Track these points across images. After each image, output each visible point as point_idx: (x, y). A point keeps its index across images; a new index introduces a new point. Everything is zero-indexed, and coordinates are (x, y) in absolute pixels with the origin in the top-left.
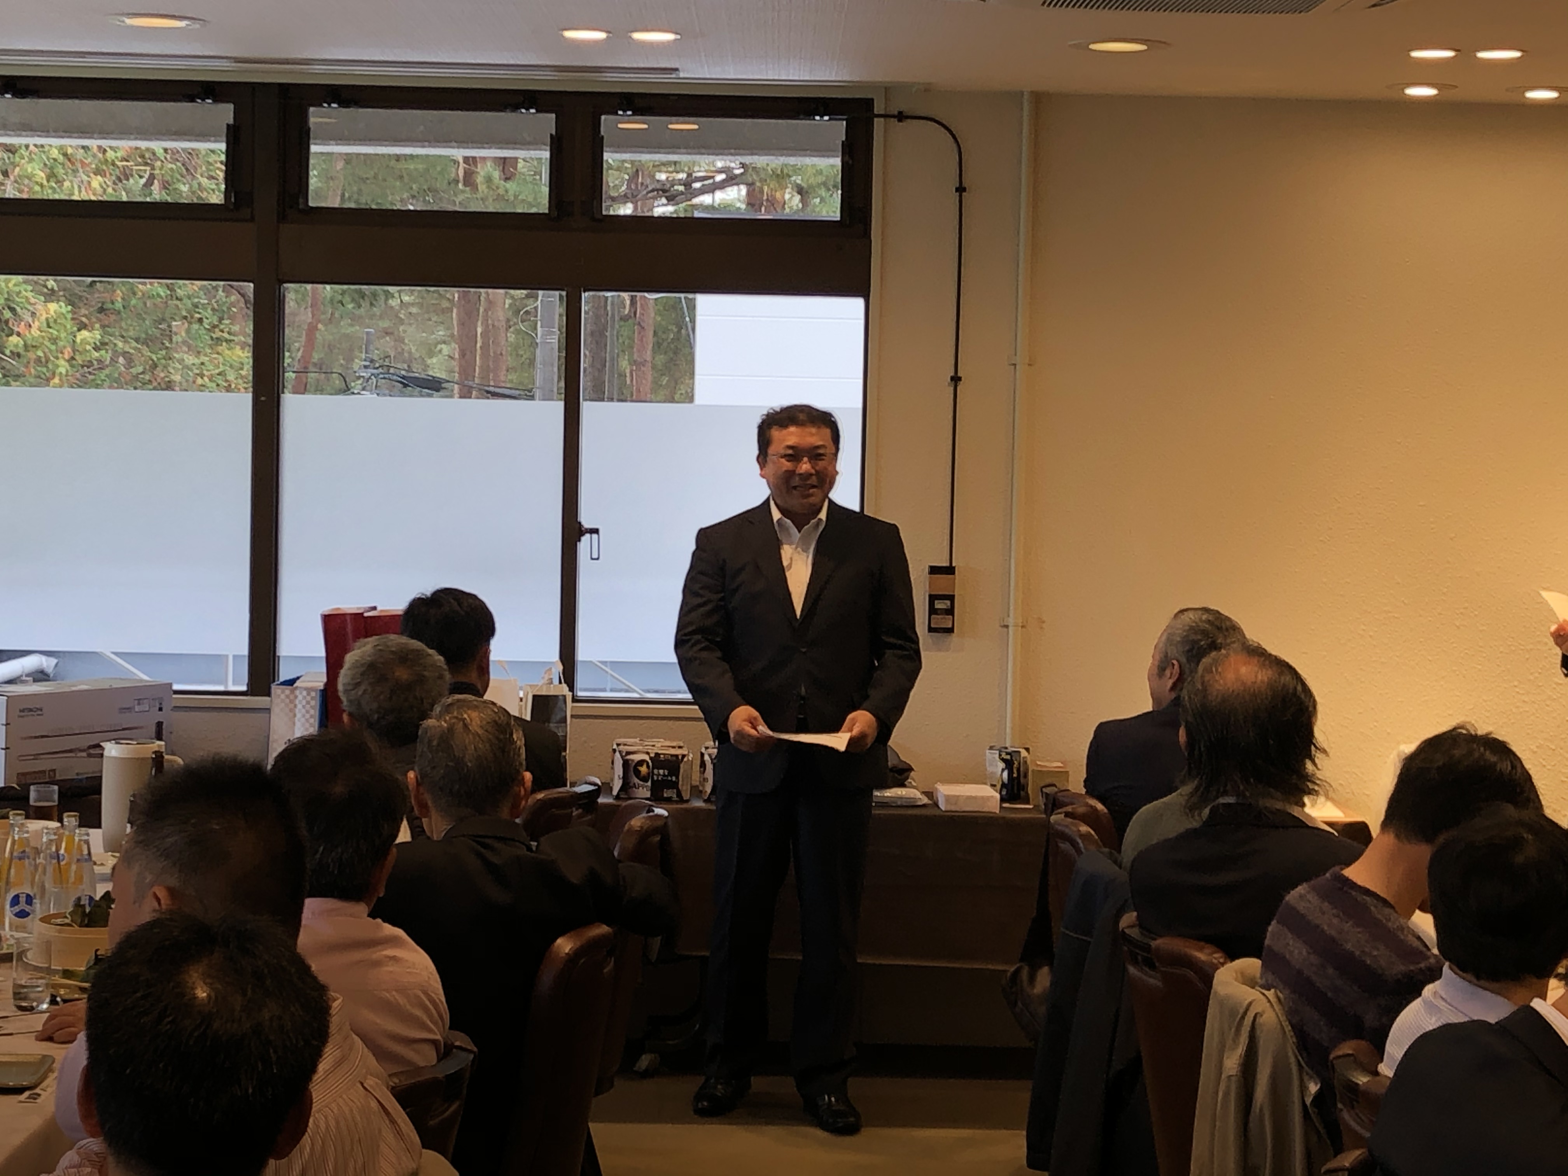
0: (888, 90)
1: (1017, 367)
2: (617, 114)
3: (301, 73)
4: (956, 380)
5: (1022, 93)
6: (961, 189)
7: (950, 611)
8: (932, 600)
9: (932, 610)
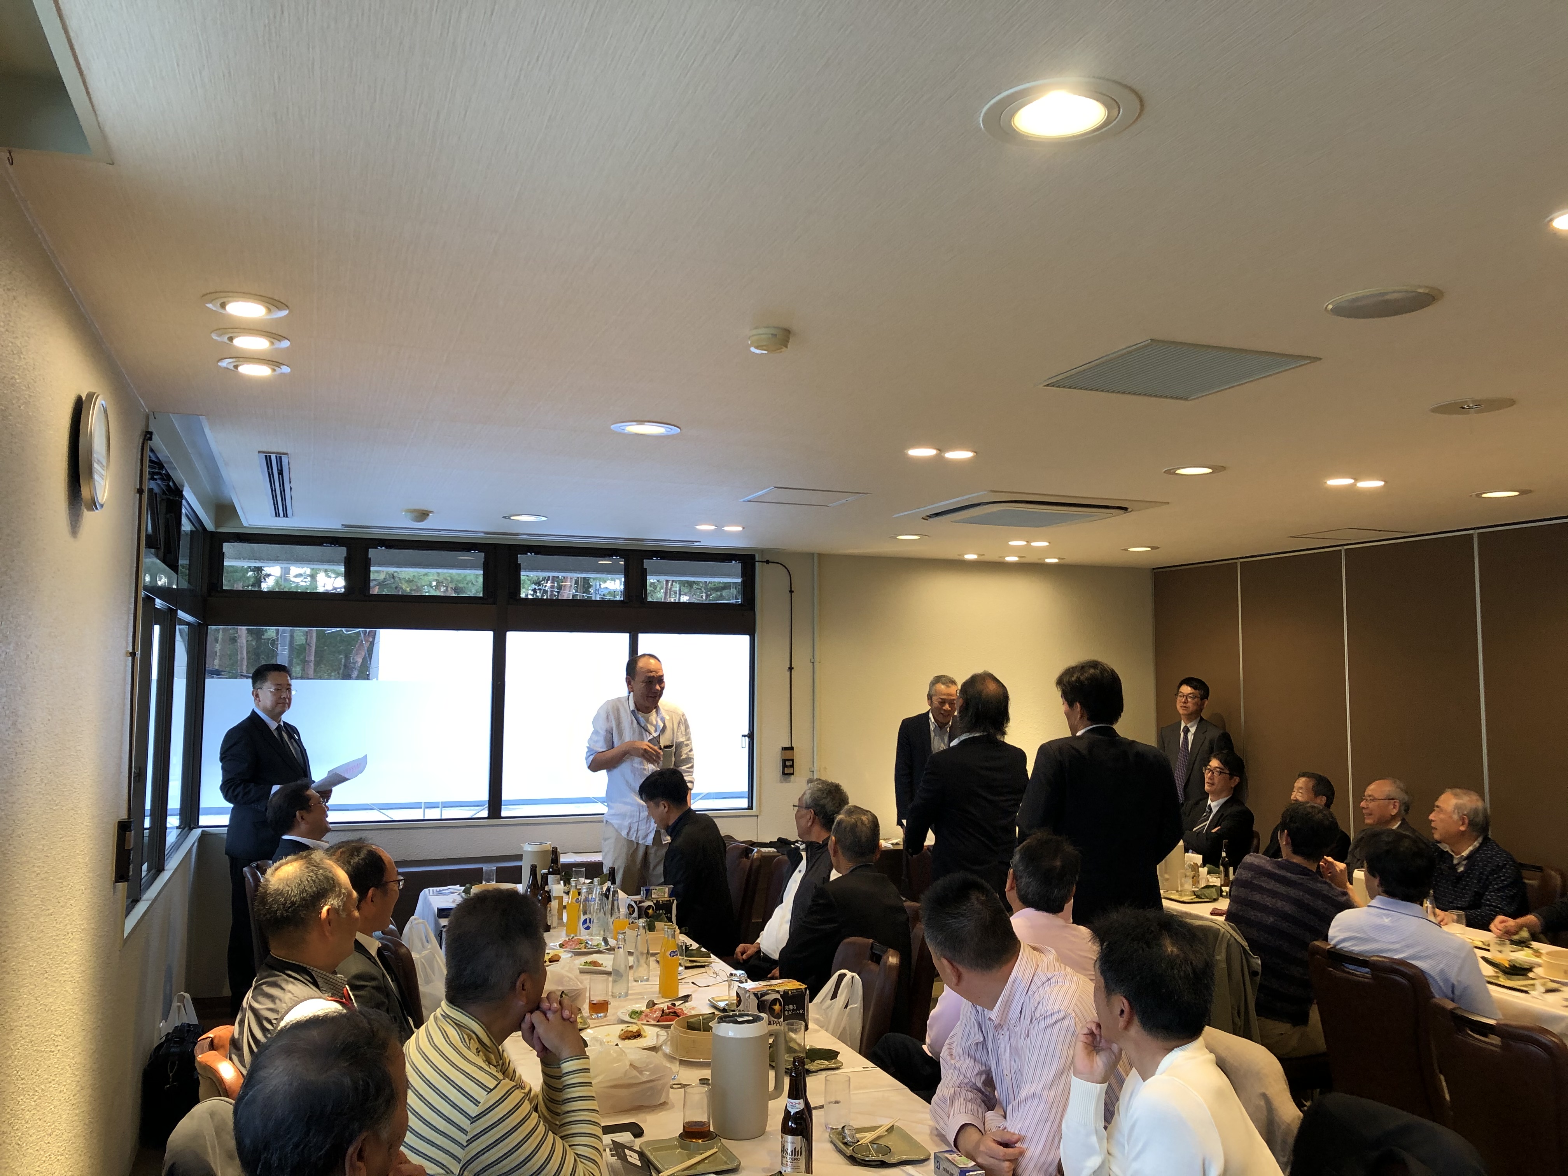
0: (762, 551)
1: (815, 664)
2: (652, 559)
3: (515, 539)
4: (791, 669)
5: (813, 554)
6: (791, 592)
7: (792, 766)
8: (784, 761)
9: (784, 766)
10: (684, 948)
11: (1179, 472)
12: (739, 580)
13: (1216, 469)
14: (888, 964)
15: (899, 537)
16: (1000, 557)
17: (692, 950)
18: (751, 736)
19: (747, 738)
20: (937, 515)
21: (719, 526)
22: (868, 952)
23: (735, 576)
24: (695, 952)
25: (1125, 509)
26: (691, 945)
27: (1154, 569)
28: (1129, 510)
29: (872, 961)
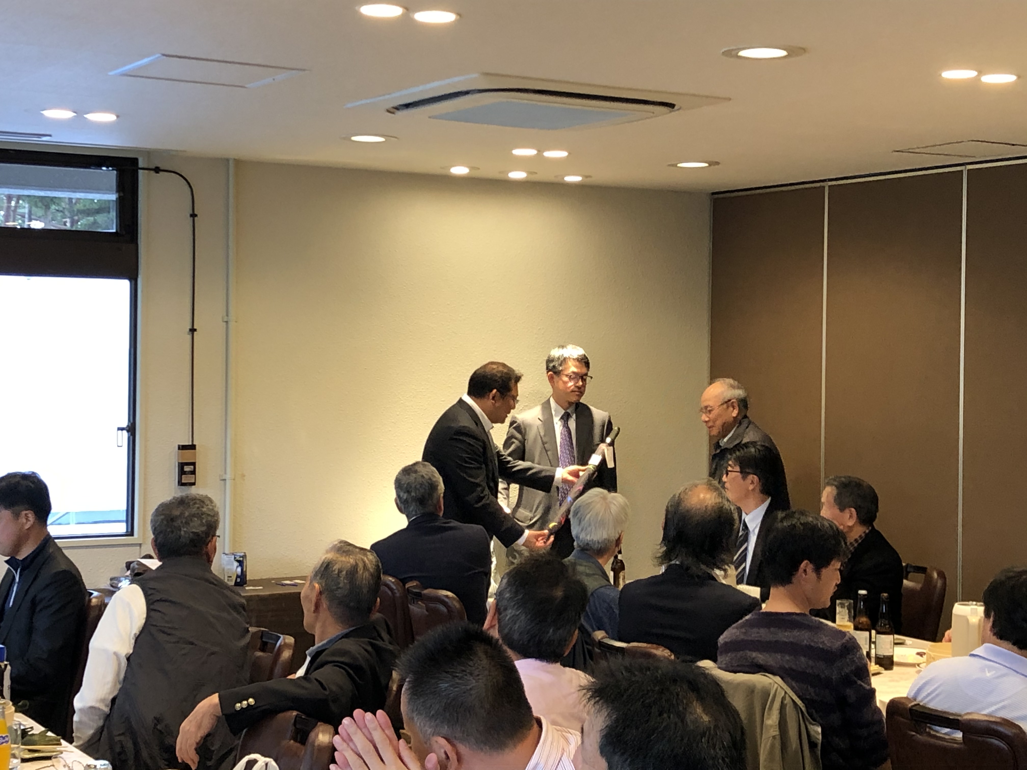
0: (148, 153)
1: (230, 323)
4: (193, 330)
5: (228, 160)
6: (193, 215)
7: (193, 472)
8: (182, 466)
9: (182, 472)
10: (19, 732)
11: (742, 53)
12: (113, 197)
13: (793, 52)
14: (316, 744)
15: (354, 138)
16: (500, 172)
17: (33, 735)
18: (131, 429)
19: (125, 432)
20: (407, 106)
21: (80, 113)
22: (291, 728)
23: (107, 191)
24: (36, 738)
25: (672, 106)
26: (32, 728)
27: (713, 194)
28: (676, 108)
29: (296, 740)
